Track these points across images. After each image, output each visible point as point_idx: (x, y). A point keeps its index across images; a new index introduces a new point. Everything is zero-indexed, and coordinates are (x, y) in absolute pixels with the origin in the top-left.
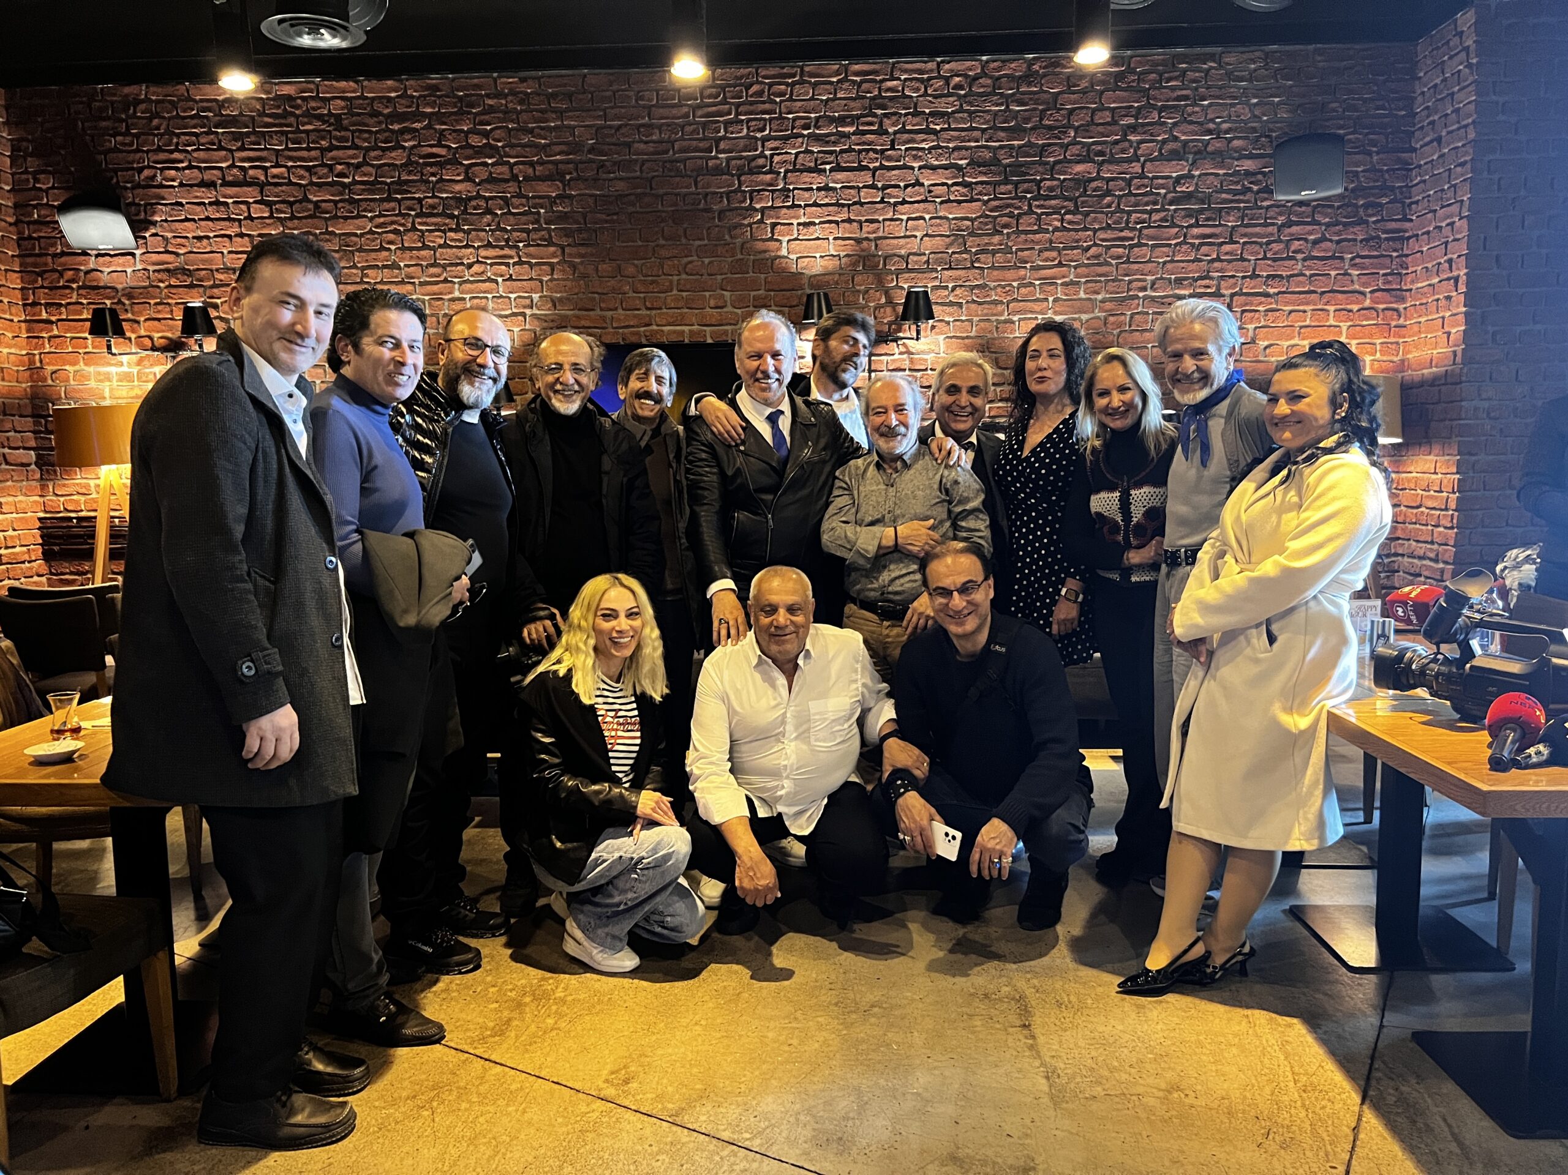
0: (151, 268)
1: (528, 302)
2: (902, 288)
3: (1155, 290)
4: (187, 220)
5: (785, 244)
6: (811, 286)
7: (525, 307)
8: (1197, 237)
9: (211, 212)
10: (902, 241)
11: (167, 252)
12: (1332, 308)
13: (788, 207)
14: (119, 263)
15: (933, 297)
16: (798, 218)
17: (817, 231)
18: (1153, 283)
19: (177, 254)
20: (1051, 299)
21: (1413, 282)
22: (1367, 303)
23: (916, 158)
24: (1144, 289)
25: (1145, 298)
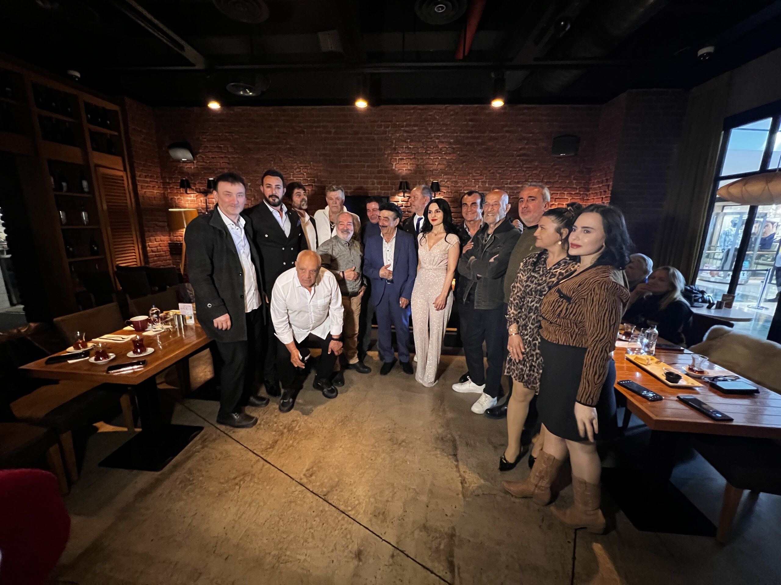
0: (199, 167)
1: (313, 181)
2: (431, 181)
3: (511, 185)
4: (209, 152)
5: (394, 165)
6: (403, 179)
7: (313, 183)
8: (525, 168)
9: (217, 150)
10: (431, 166)
11: (203, 162)
12: (566, 193)
13: (396, 153)
14: (189, 165)
15: (440, 184)
16: (398, 156)
17: (405, 162)
18: (510, 182)
19: (206, 163)
20: (477, 186)
21: (593, 185)
22: (578, 191)
23: (438, 139)
24: (507, 184)
25: (507, 187)
